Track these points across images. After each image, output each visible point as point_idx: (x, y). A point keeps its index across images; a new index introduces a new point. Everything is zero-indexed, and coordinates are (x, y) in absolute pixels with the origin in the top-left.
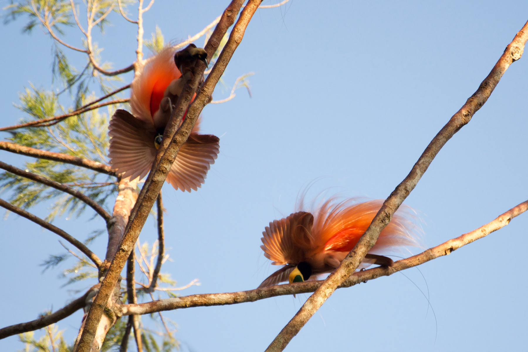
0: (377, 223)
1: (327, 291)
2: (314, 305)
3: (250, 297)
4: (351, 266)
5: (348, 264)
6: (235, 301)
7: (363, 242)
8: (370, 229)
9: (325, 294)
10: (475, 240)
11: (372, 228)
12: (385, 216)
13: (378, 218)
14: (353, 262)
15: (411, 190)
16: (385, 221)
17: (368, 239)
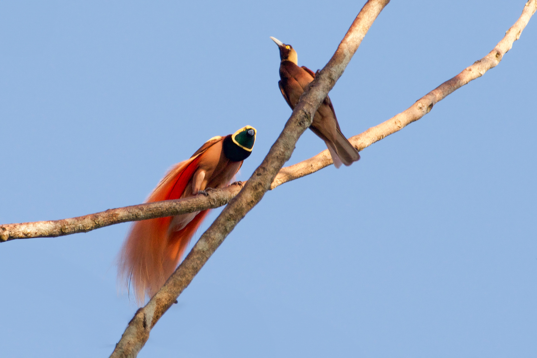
0: (293, 127)
1: (228, 224)
2: (210, 244)
3: (83, 226)
4: (259, 188)
5: (255, 186)
6: (62, 231)
7: (275, 154)
8: (283, 136)
9: (224, 228)
10: (386, 136)
11: (286, 134)
12: (304, 116)
13: (294, 120)
14: (263, 183)
15: (337, 78)
16: (304, 124)
17: (282, 150)
